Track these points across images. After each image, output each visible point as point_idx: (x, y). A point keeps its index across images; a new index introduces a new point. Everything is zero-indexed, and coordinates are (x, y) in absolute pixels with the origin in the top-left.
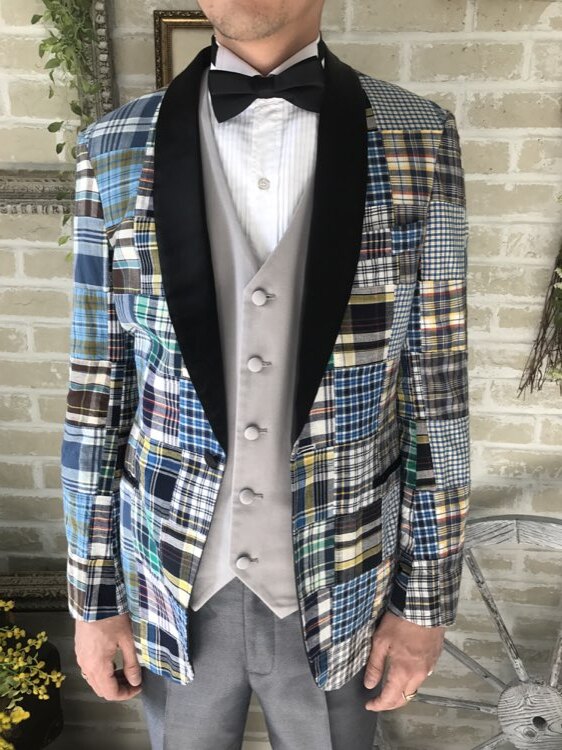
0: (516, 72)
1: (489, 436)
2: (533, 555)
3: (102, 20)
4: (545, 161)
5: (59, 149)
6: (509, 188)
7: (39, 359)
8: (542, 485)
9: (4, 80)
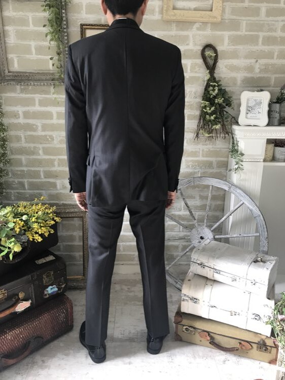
0: (187, 43)
2: (202, 194)
3: (65, 27)
4: (197, 69)
5: (53, 65)
7: (43, 133)
8: (203, 171)
9: (33, 44)
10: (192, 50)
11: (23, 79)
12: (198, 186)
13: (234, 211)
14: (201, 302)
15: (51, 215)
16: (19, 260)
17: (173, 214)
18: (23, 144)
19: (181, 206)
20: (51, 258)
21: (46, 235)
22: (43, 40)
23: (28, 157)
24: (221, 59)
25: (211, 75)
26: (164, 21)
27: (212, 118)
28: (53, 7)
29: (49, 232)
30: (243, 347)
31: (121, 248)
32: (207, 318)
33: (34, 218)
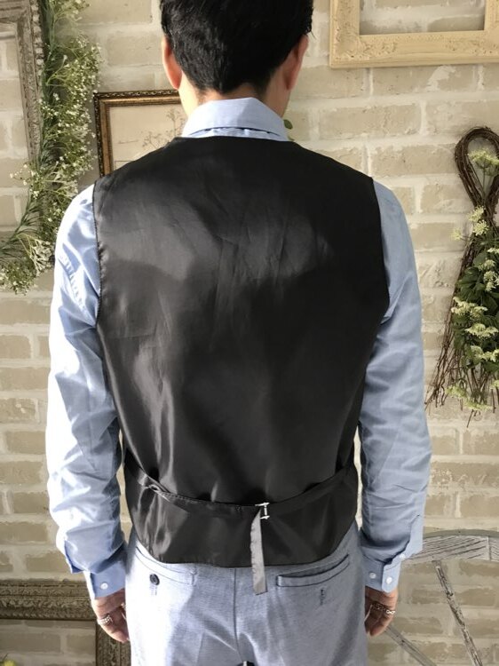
0: (410, 127)
6: (415, 226)
10: (425, 149)
25: (486, 222)
26: (333, 69)
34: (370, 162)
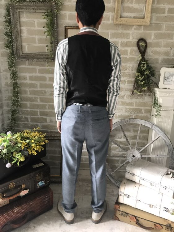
1: (125, 105)
2: (134, 129)
3: (56, 28)
4: (134, 53)
5: (48, 50)
6: (128, 58)
7: (40, 89)
8: (136, 115)
9: (37, 37)
10: (131, 42)
11: (30, 57)
12: (132, 124)
13: (154, 141)
14: (131, 197)
15: (43, 138)
16: (23, 165)
17: (116, 141)
18: (29, 95)
19: (121, 136)
20: (42, 164)
21: (40, 151)
22: (43, 35)
23: (31, 103)
24: (149, 48)
25: (142, 57)
26: (114, 24)
27: (142, 83)
28: (49, 16)
29: (41, 149)
30: (157, 228)
31: (84, 160)
32: (135, 207)
33: (33, 140)
34: (120, 44)
